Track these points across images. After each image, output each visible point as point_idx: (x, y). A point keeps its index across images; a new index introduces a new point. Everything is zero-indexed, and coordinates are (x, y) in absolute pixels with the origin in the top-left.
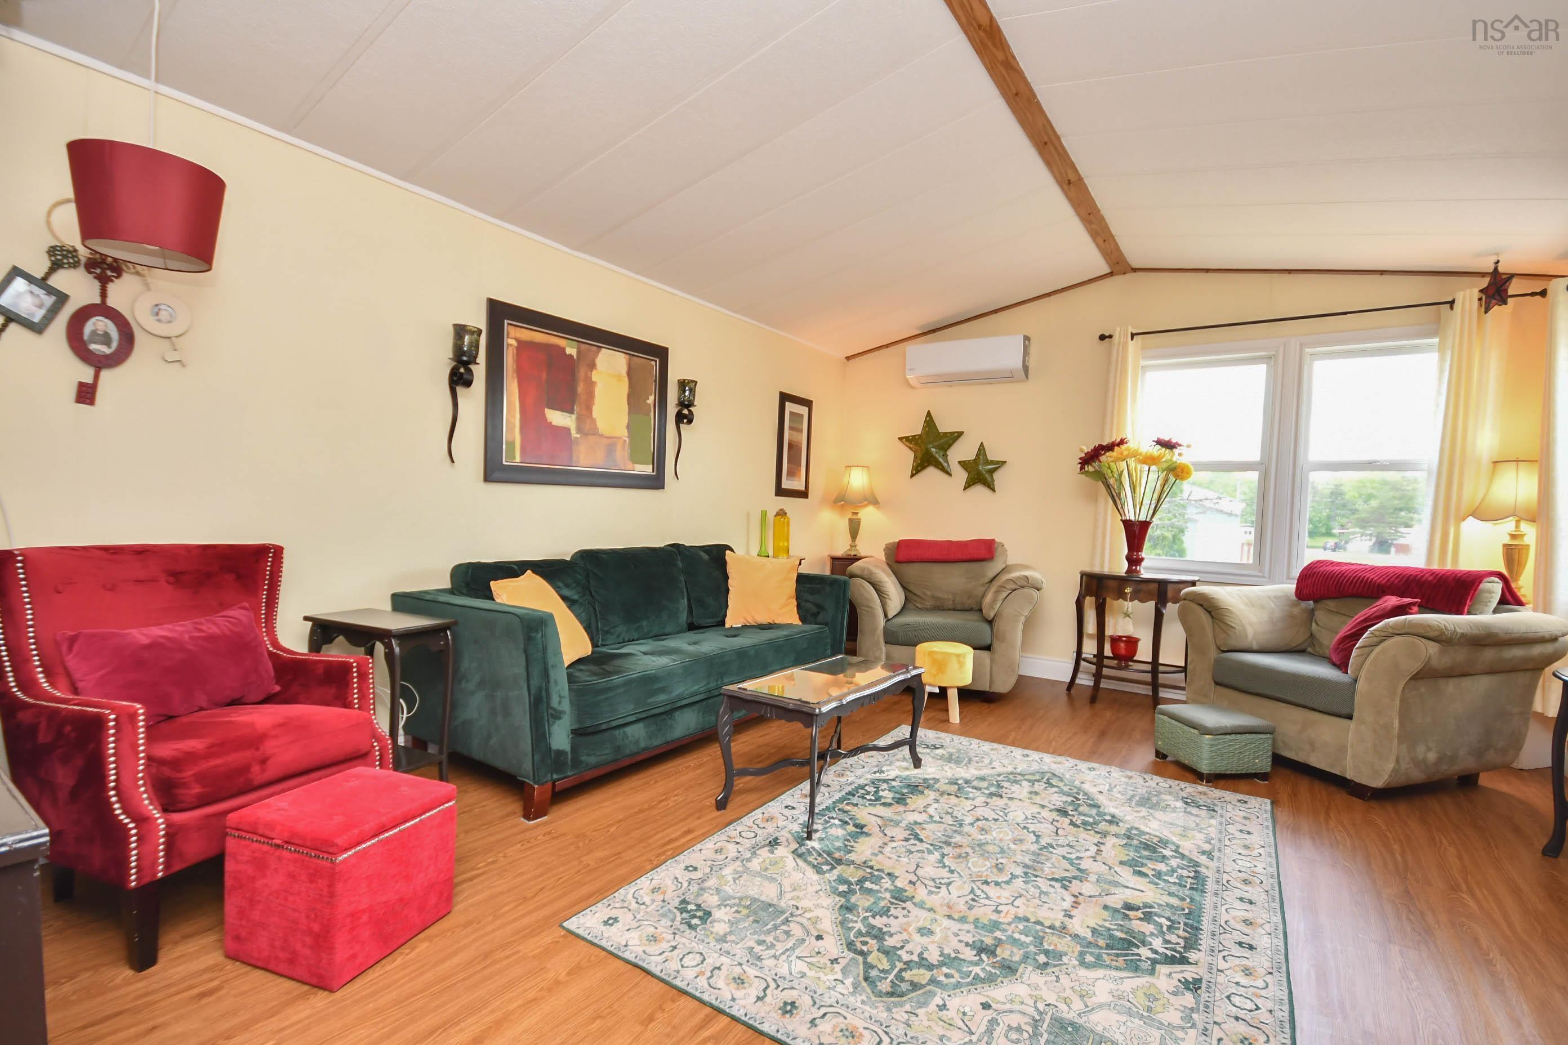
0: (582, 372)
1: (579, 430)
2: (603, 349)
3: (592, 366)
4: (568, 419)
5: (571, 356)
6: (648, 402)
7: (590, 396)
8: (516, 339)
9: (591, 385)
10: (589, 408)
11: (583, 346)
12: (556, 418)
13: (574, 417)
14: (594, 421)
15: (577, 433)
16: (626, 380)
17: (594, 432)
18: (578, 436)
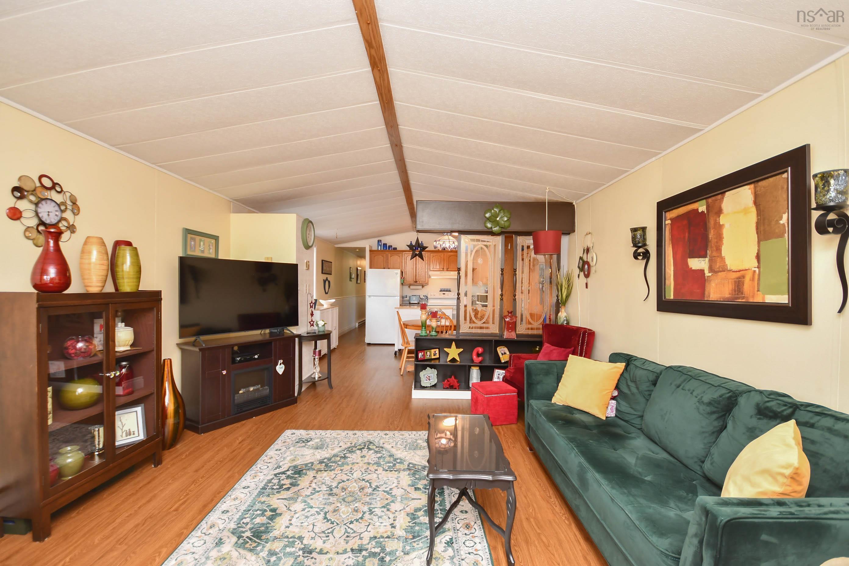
0: (712, 222)
1: (711, 269)
2: (727, 193)
3: (720, 212)
4: (703, 262)
5: (703, 212)
6: (781, 222)
7: (720, 237)
8: (670, 219)
9: (719, 227)
10: (719, 249)
11: (710, 200)
12: (695, 264)
13: (707, 260)
14: (723, 259)
15: (709, 273)
16: (754, 210)
17: (724, 269)
18: (710, 274)
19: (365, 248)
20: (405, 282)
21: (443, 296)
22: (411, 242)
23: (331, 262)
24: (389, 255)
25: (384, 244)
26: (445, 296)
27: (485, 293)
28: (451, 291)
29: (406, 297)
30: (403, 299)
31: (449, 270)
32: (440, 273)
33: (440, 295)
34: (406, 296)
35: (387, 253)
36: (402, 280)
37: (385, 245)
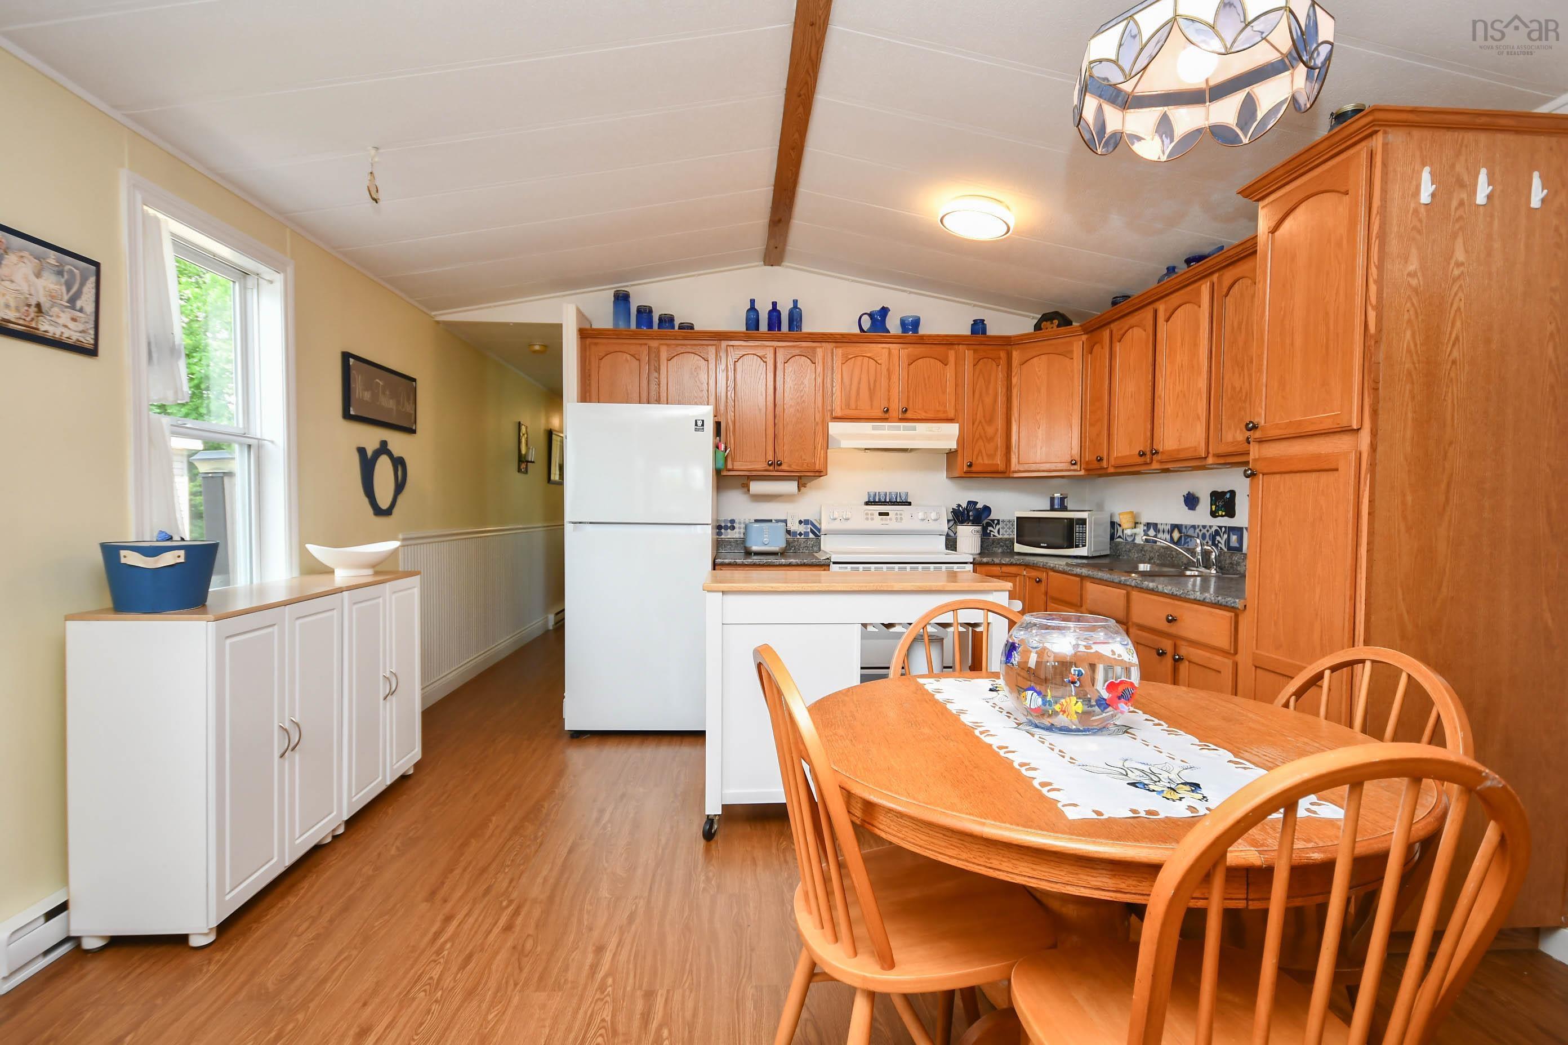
19: (559, 327)
20: (730, 466)
21: (878, 523)
22: (752, 302)
23: (414, 380)
24: (664, 354)
25: (640, 310)
26: (890, 523)
27: (1052, 509)
28: (910, 504)
29: (733, 528)
30: (719, 534)
31: (908, 415)
32: (874, 429)
33: (868, 517)
34: (733, 521)
35: (654, 344)
36: (721, 455)
37: (645, 313)
